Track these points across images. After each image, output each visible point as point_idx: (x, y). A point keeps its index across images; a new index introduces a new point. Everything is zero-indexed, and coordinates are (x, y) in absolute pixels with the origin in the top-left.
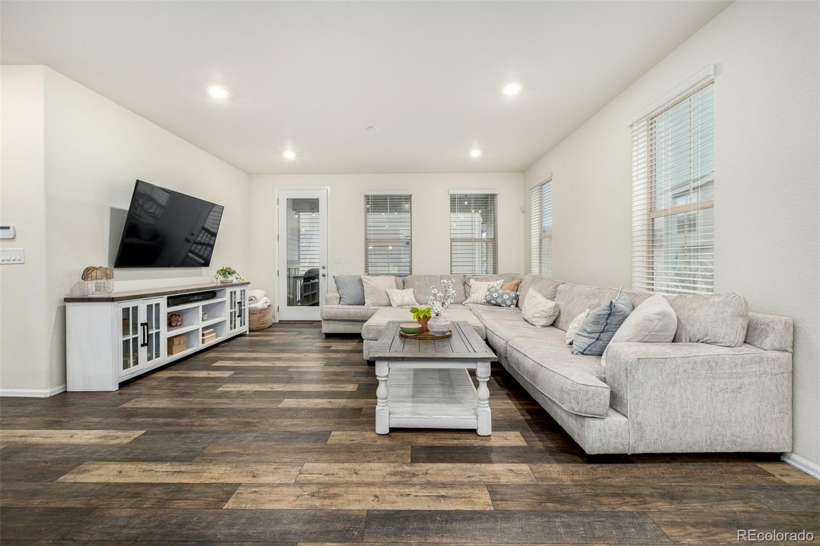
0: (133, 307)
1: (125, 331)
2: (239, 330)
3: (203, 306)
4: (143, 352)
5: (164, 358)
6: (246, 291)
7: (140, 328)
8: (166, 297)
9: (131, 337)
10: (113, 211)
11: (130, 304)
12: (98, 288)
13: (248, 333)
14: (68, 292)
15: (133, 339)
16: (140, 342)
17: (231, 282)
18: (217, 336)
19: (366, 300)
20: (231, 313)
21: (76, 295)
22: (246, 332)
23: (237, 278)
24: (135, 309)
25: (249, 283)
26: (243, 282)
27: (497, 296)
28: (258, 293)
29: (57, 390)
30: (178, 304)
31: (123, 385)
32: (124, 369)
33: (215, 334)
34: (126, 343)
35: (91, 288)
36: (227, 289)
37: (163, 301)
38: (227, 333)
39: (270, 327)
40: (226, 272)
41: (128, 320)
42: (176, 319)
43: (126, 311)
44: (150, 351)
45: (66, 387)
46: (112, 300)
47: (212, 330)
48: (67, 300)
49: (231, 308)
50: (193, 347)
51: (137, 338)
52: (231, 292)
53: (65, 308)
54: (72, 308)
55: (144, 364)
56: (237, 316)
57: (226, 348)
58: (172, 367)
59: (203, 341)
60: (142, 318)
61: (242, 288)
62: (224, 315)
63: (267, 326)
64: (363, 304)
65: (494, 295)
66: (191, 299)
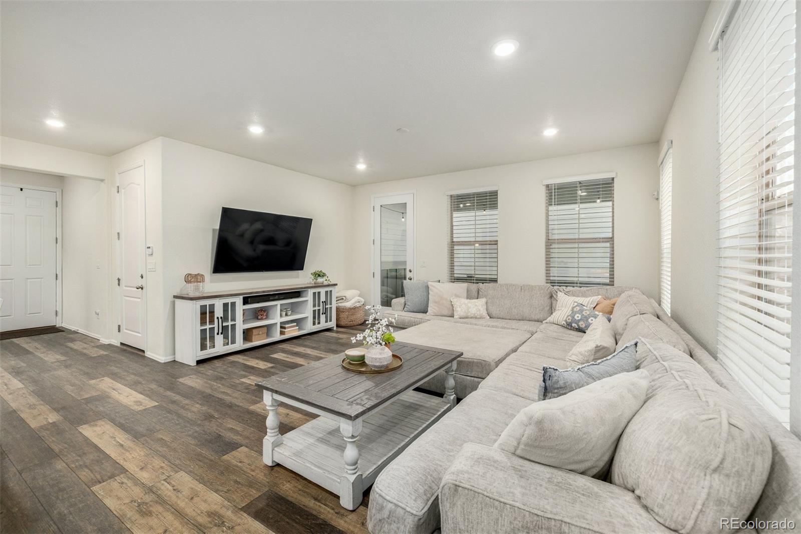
0: (209, 305)
1: (203, 322)
2: (323, 325)
3: (281, 305)
4: (219, 339)
5: (240, 344)
6: (333, 291)
7: (216, 321)
8: (241, 297)
9: (208, 326)
11: (207, 302)
12: (197, 289)
13: (335, 328)
14: (179, 291)
15: (210, 328)
16: (216, 331)
17: (323, 283)
18: (300, 329)
19: (429, 309)
20: (314, 311)
21: (184, 294)
22: (333, 327)
23: (326, 280)
24: (212, 306)
25: (336, 285)
26: (331, 283)
27: (579, 318)
28: (348, 293)
29: (169, 359)
31: (199, 362)
32: (202, 350)
33: (298, 328)
34: (203, 332)
35: (190, 289)
36: (309, 290)
37: (239, 301)
38: (309, 327)
39: (360, 325)
40: (319, 275)
41: (206, 315)
42: (261, 313)
44: (225, 338)
45: (175, 358)
46: (197, 299)
47: (296, 324)
48: (175, 297)
49: (314, 306)
50: (274, 337)
51: (213, 328)
52: (314, 293)
53: (174, 304)
54: (179, 302)
55: (220, 347)
56: (321, 314)
58: (246, 353)
59: (282, 333)
60: (219, 312)
61: (328, 289)
62: (307, 312)
63: (355, 323)
64: (425, 312)
65: (576, 317)
66: (271, 299)
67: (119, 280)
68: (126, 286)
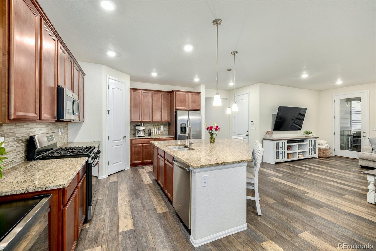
1: (276, 149)
2: (313, 155)
3: (299, 145)
4: (281, 156)
5: (286, 159)
6: (316, 141)
7: (280, 149)
8: (287, 140)
10: (273, 115)
11: (278, 142)
12: (270, 137)
13: (317, 158)
14: (263, 137)
15: (278, 151)
16: (280, 153)
17: (310, 137)
18: (304, 156)
20: (310, 149)
21: (265, 138)
22: (317, 157)
23: (312, 135)
24: (279, 143)
25: (318, 138)
26: (315, 137)
28: (322, 142)
30: (290, 143)
31: (276, 163)
32: (276, 159)
33: (303, 155)
34: (277, 152)
35: (268, 136)
36: (308, 139)
37: (286, 142)
38: (308, 156)
39: (329, 157)
40: (308, 133)
41: (277, 145)
42: (290, 148)
43: (277, 143)
44: (282, 156)
45: (263, 161)
46: (274, 140)
47: (302, 153)
48: (263, 139)
49: (310, 146)
50: (295, 158)
51: (279, 151)
52: (310, 141)
53: (263, 141)
54: (264, 141)
55: (281, 160)
56: (312, 150)
57: (307, 161)
58: (289, 163)
59: (299, 157)
60: (280, 146)
61: (315, 139)
62: (307, 149)
63: (327, 156)
66: (294, 142)
67: (234, 132)
68: (237, 134)
